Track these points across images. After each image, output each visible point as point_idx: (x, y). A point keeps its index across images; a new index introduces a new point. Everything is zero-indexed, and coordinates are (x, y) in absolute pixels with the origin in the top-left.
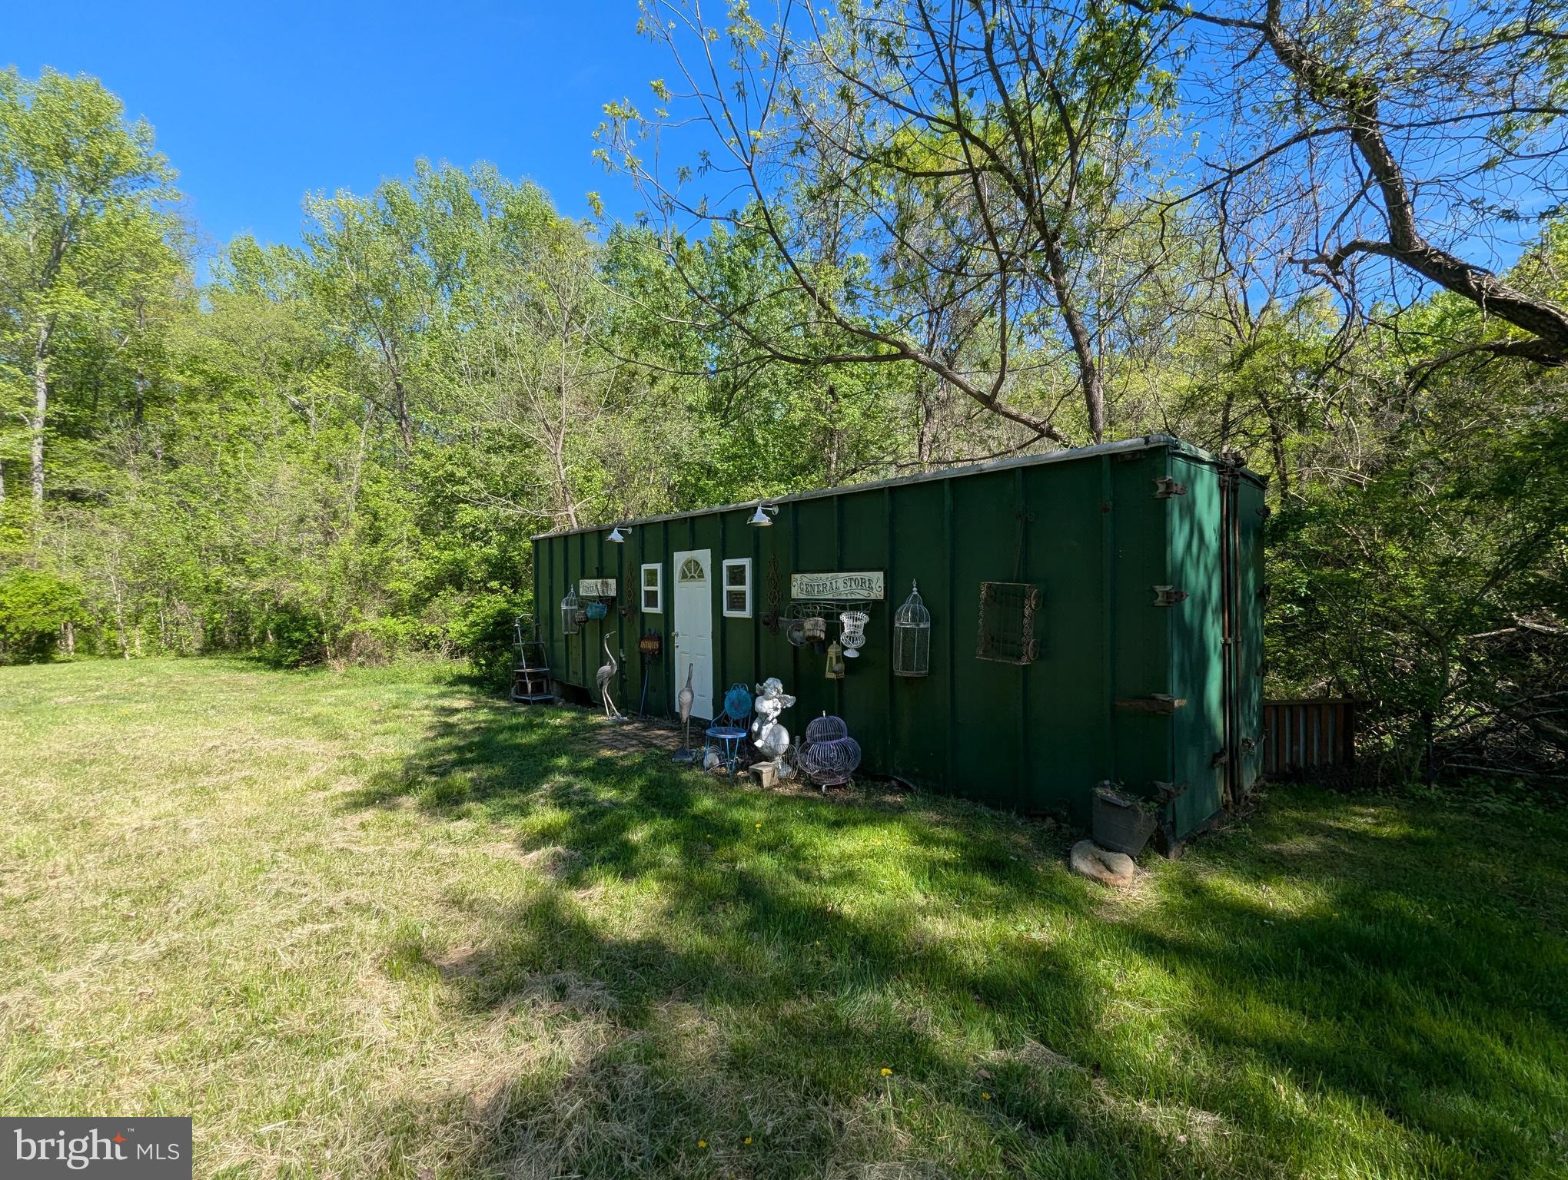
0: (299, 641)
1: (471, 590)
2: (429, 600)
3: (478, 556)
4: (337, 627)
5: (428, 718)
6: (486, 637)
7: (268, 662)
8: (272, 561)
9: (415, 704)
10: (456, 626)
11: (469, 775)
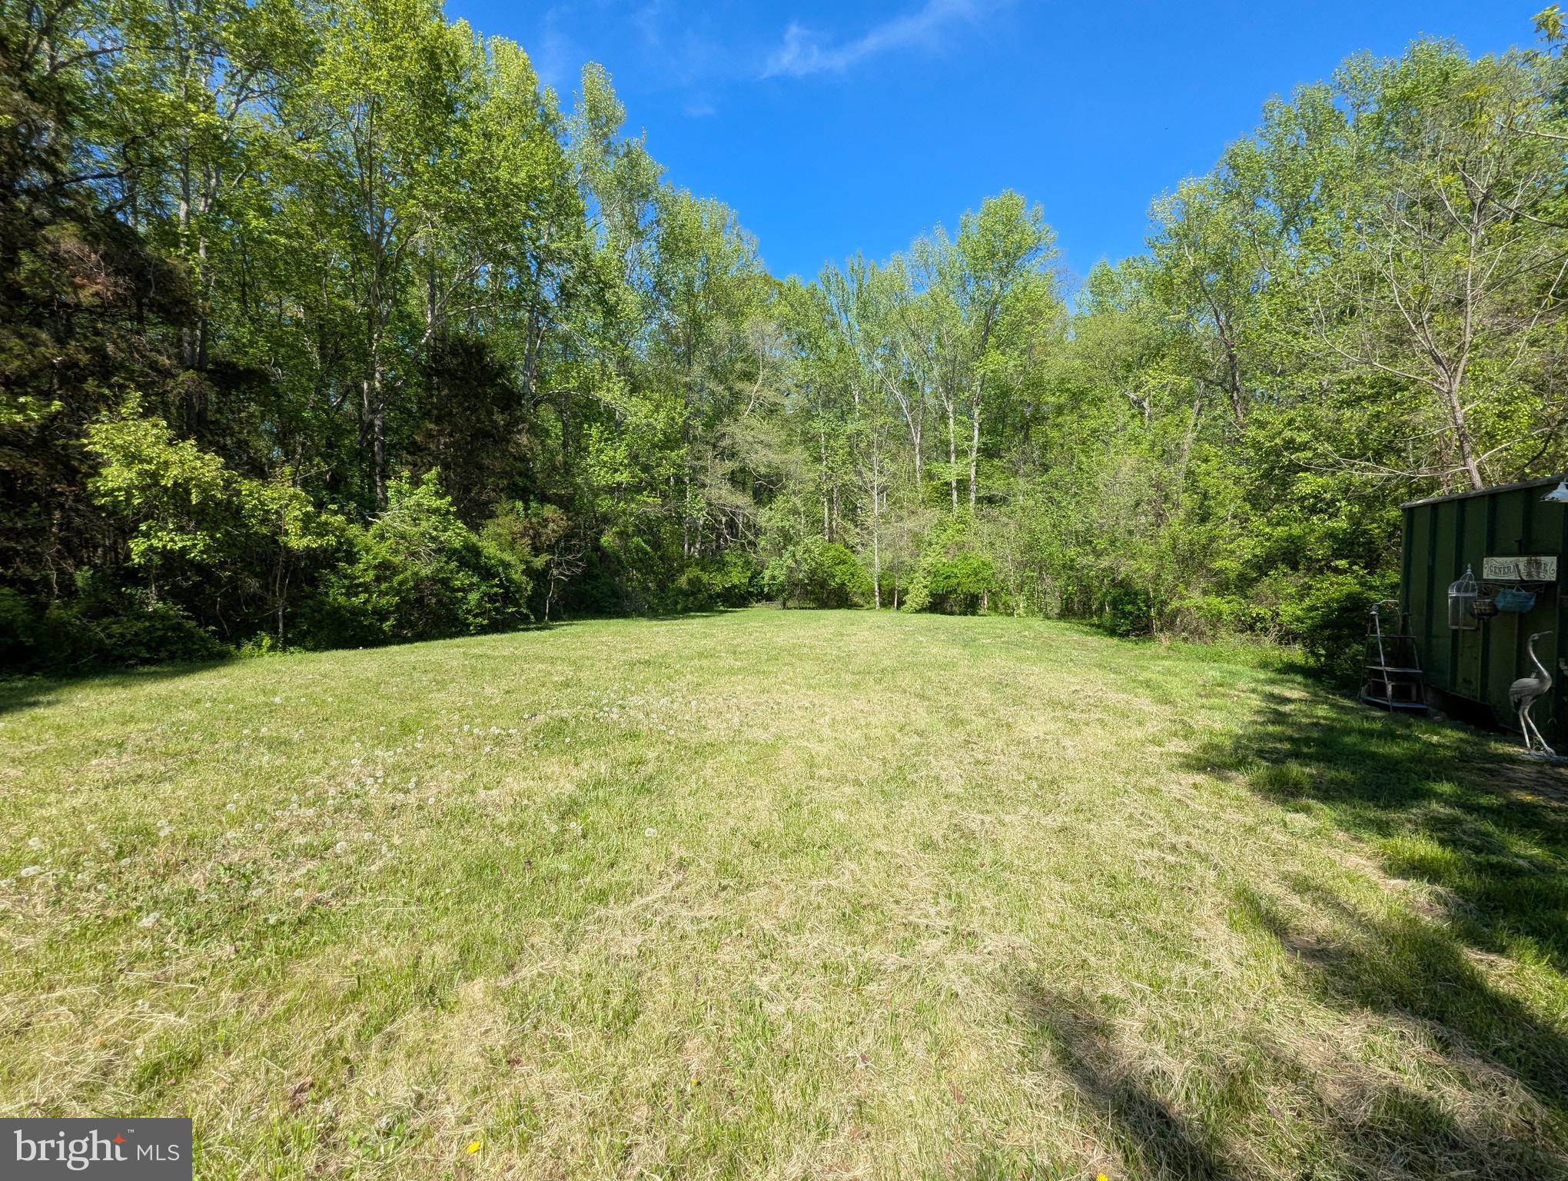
0: (1131, 613)
1: (1308, 570)
2: (1256, 580)
3: (1320, 529)
4: (1164, 603)
5: (1256, 702)
6: (1325, 624)
7: (1106, 629)
8: (1112, 543)
9: (1241, 685)
10: (1289, 610)
11: (1307, 770)
